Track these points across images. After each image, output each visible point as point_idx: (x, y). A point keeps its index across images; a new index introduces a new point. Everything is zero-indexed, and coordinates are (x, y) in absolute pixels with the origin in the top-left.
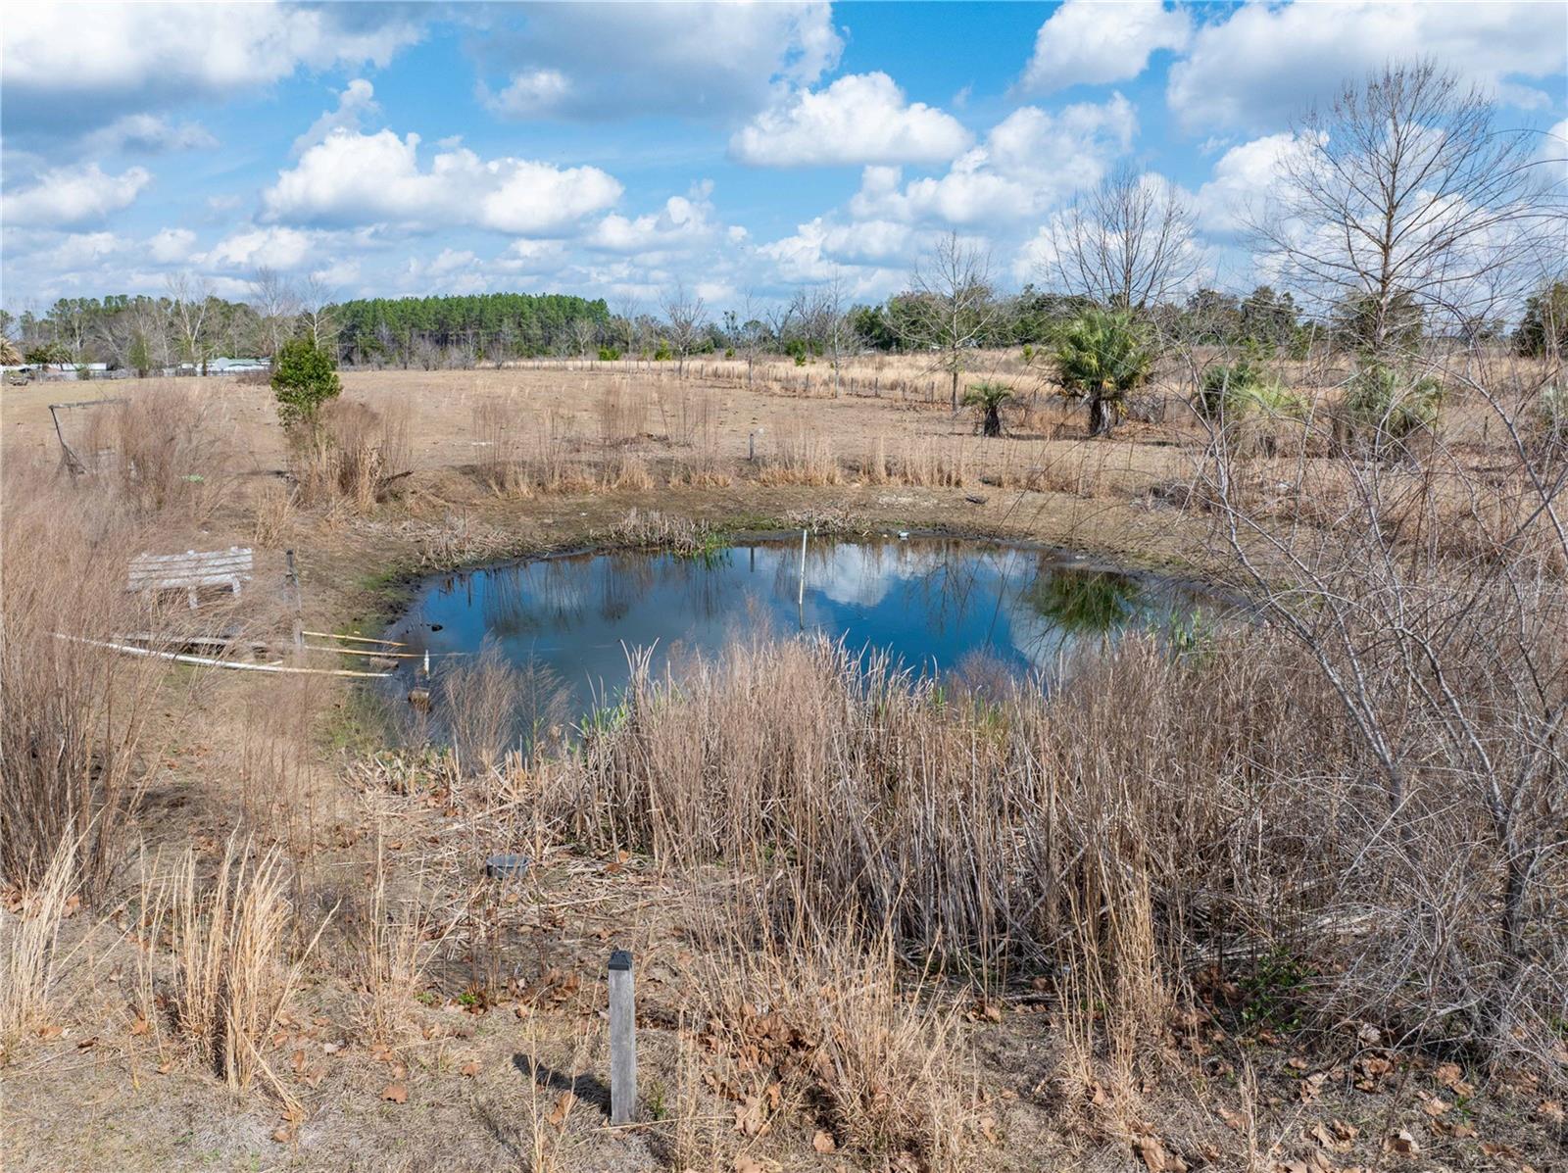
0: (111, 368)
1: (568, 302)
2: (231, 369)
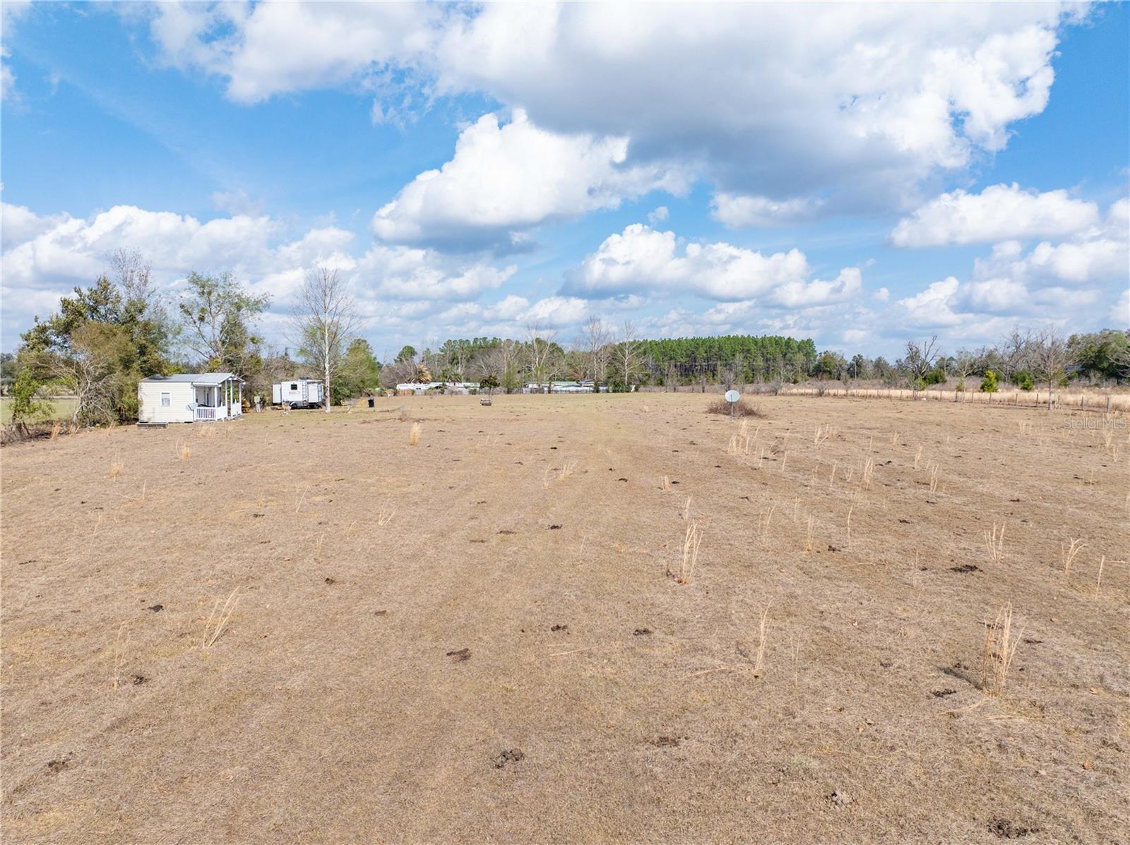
1: (783, 342)
2: (568, 389)
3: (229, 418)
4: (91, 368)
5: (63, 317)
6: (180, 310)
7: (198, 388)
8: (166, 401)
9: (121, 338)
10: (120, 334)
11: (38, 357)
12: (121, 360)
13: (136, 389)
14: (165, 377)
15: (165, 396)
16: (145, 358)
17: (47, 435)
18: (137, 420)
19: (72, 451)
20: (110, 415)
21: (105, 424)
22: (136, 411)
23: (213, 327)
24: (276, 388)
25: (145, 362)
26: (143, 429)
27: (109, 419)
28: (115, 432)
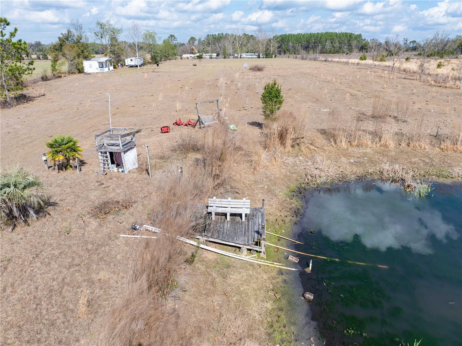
0: (217, 56)
1: (349, 35)
2: (248, 56)
3: (109, 71)
4: (69, 58)
5: (59, 42)
6: (94, 34)
7: (99, 63)
8: (91, 67)
9: (76, 48)
10: (76, 47)
11: (55, 54)
12: (77, 55)
13: (82, 64)
14: (89, 60)
15: (90, 65)
16: (84, 54)
17: (60, 77)
18: (83, 72)
19: (67, 81)
20: (77, 71)
21: (75, 73)
22: (83, 70)
23: (106, 40)
24: (126, 60)
25: (84, 55)
26: (85, 75)
27: (76, 72)
28: (77, 76)
